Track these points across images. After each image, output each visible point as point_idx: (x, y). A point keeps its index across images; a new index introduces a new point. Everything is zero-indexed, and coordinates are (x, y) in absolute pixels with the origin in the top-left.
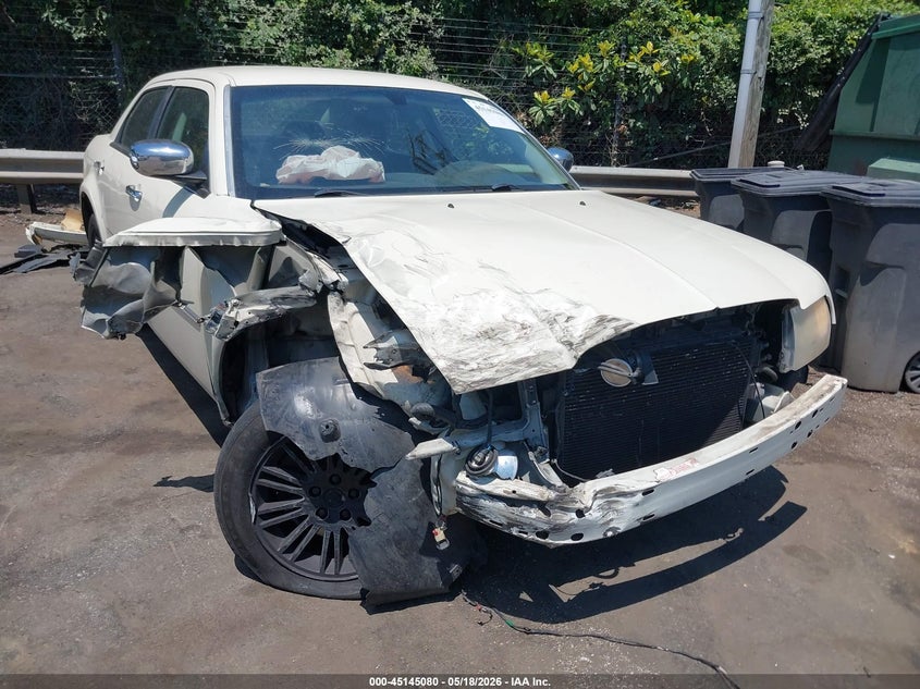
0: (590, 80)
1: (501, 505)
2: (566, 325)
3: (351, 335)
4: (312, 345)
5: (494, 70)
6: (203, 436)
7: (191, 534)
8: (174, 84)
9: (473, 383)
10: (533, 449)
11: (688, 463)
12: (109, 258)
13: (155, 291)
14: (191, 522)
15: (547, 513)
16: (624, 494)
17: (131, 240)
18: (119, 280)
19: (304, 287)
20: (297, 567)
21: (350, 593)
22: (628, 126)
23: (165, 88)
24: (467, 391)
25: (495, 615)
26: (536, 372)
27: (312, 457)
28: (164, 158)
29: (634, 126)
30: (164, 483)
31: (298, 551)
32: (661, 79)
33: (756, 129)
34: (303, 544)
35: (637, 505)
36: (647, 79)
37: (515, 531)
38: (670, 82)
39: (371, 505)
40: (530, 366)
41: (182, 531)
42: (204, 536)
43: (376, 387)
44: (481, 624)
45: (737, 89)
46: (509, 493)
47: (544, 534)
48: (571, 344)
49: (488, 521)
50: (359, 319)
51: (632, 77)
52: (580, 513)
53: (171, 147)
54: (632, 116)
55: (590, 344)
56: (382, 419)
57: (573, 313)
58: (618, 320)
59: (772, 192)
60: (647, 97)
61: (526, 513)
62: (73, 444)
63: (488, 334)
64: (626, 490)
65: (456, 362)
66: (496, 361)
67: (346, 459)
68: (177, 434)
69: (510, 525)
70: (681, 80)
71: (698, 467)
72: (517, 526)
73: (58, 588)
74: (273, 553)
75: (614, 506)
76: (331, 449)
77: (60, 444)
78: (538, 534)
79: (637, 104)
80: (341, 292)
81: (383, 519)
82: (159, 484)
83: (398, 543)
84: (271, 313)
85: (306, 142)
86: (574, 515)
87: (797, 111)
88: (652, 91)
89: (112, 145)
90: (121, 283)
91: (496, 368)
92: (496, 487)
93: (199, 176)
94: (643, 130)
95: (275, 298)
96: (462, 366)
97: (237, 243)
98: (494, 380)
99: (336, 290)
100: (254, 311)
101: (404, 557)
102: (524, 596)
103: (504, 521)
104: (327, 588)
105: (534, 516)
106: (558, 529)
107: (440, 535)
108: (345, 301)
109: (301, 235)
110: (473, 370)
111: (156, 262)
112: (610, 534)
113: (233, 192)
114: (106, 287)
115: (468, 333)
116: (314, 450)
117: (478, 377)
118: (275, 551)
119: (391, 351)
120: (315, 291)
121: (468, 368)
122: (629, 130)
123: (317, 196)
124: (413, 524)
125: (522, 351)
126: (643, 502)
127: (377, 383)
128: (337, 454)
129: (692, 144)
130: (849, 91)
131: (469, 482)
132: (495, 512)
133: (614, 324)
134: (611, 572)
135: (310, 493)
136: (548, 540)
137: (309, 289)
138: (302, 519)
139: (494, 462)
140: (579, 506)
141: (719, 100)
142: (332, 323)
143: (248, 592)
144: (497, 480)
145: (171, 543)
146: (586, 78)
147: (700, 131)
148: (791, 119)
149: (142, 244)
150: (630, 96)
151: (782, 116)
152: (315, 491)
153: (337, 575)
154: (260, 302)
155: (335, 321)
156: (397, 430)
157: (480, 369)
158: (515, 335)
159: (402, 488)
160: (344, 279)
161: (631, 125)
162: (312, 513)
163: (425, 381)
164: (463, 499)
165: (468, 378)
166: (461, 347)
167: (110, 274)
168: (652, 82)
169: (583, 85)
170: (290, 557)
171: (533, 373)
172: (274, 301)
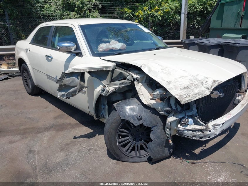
0: (142, 17)
1: (191, 132)
2: (206, 83)
3: (141, 91)
4: (117, 95)
5: (116, 16)
6: (77, 124)
7: (92, 151)
8: (54, 25)
9: (186, 101)
10: (196, 116)
11: (229, 115)
12: (66, 76)
13: (81, 84)
14: (90, 148)
15: (203, 132)
16: (218, 125)
17: (73, 71)
18: (70, 82)
19: (128, 80)
20: (129, 155)
21: (145, 160)
22: (152, 29)
23: (51, 26)
24: (185, 103)
25: (183, 160)
26: (201, 96)
27: (136, 125)
28: (66, 47)
29: (154, 29)
30: (75, 138)
31: (129, 151)
32: (161, 16)
33: (186, 28)
34: (131, 148)
35: (221, 127)
36: (157, 16)
37: (194, 138)
38: (163, 17)
39: (152, 136)
40: (199, 95)
41: (89, 150)
42: (96, 150)
43: (150, 104)
44: (181, 163)
45: (181, 18)
46: (193, 129)
47: (201, 138)
48: (208, 88)
49: (186, 136)
50: (143, 87)
51: (153, 16)
52: (210, 131)
53: (67, 43)
54: (153, 26)
55: (213, 88)
56: (152, 113)
57: (207, 80)
58: (218, 81)
59: (208, 45)
60: (157, 21)
61: (197, 133)
62: (41, 130)
63: (186, 88)
64: (218, 124)
65: (181, 96)
66: (190, 95)
67: (145, 125)
68: (70, 124)
69: (193, 137)
70: (166, 16)
71: (232, 116)
72: (195, 137)
73: (64, 170)
74: (123, 152)
75: (216, 128)
76: (141, 122)
77: (38, 131)
78: (200, 138)
79: (154, 23)
80: (138, 80)
81: (156, 139)
82: (74, 138)
83: (159, 145)
84: (119, 88)
85: (106, 40)
86: (209, 132)
87: (195, 23)
88: (158, 19)
89: (29, 43)
90: (70, 83)
91: (191, 97)
92: (189, 127)
93: (77, 51)
94: (156, 30)
95: (120, 83)
96: (182, 97)
97: (104, 69)
98: (191, 100)
99: (136, 80)
100: (114, 88)
101: (161, 148)
102: (187, 154)
103: (191, 136)
104: (138, 160)
105: (200, 134)
106: (205, 136)
107: (171, 142)
108: (139, 82)
109: (120, 66)
110: (185, 98)
111: (80, 76)
112: (215, 135)
113: (91, 55)
114: (66, 84)
115: (181, 88)
116: (136, 123)
117: (187, 99)
118: (123, 151)
119: (157, 95)
120: (131, 81)
121: (184, 97)
122: (153, 30)
123: (115, 55)
124: (163, 140)
125: (196, 91)
126: (222, 127)
127: (150, 103)
128: (142, 124)
129: (169, 33)
130: (214, 17)
131: (182, 127)
132: (188, 134)
133: (217, 82)
134: (204, 145)
135: (132, 135)
136: (202, 139)
137: (130, 80)
138: (130, 142)
139: (188, 121)
140: (210, 130)
141: (176, 21)
142: (136, 89)
143: (117, 164)
144: (189, 126)
145: (88, 154)
146: (141, 17)
147: (171, 29)
148: (194, 25)
149: (76, 72)
150: (152, 21)
151: (192, 25)
152: (133, 134)
153: (140, 156)
154: (116, 85)
155: (137, 88)
156: (156, 116)
157: (187, 97)
158: (194, 87)
159: (159, 131)
160: (139, 77)
161: (153, 29)
162: (132, 140)
163: (163, 102)
164: (179, 132)
165: (184, 100)
166: (180, 92)
167: (67, 81)
168: (158, 17)
169: (140, 19)
170: (127, 153)
171: (200, 97)
172: (120, 84)
